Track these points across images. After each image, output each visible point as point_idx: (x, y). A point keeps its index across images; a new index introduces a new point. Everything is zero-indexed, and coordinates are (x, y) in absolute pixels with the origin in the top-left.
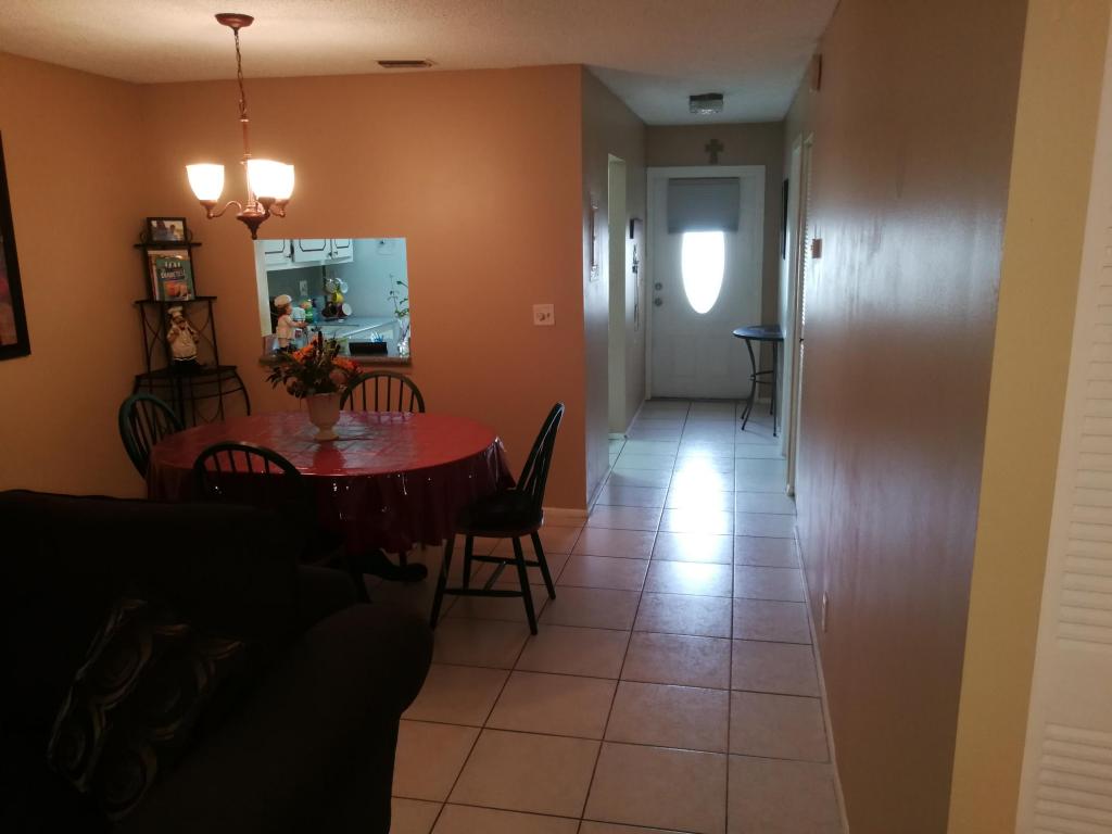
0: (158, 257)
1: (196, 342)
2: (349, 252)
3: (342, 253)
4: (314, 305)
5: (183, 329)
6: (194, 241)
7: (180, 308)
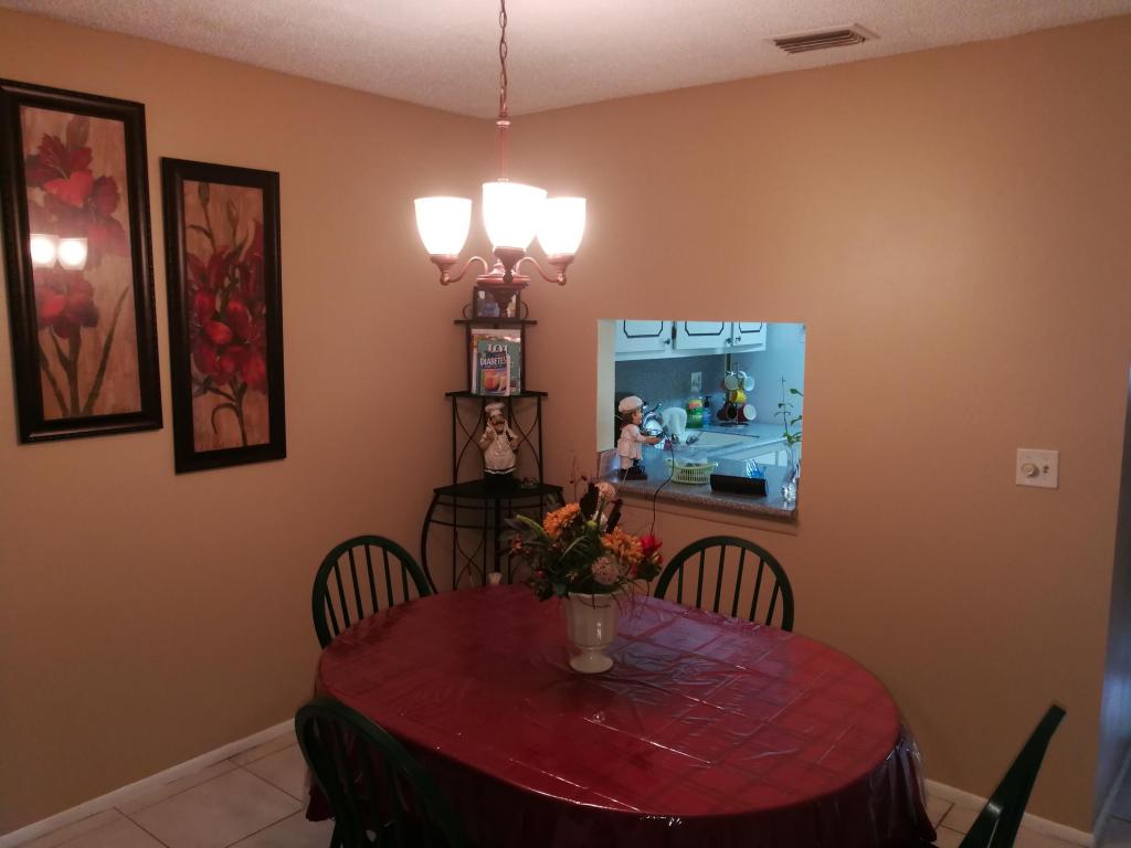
0: (483, 338)
1: (515, 452)
2: (760, 338)
3: (747, 339)
4: (706, 404)
5: (500, 433)
6: (529, 319)
7: (499, 405)
